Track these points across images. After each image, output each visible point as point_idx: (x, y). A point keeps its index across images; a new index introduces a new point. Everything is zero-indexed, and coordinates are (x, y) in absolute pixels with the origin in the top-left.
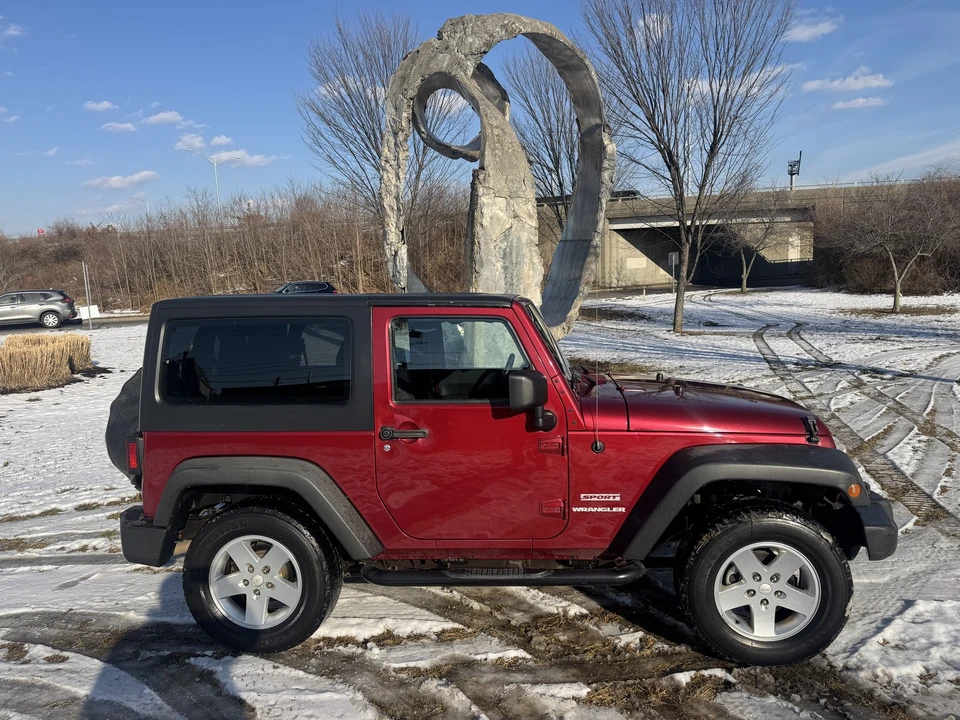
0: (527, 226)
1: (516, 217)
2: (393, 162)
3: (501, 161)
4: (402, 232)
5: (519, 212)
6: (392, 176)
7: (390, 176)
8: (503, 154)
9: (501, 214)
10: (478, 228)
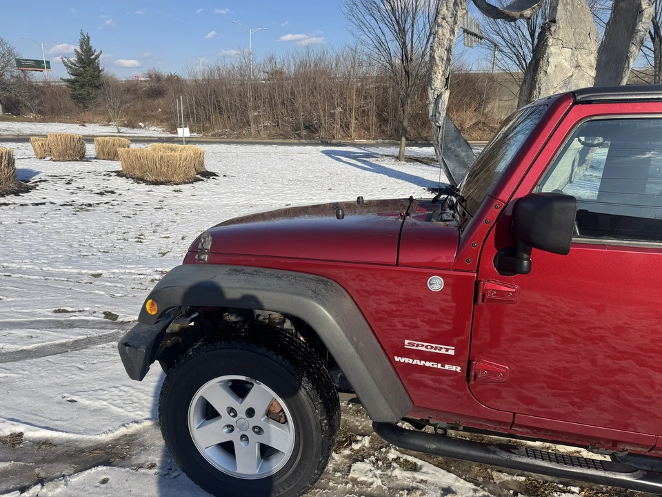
0: (587, 75)
1: (578, 66)
2: (450, 20)
3: (571, 16)
4: (447, 79)
5: (581, 63)
6: (447, 31)
7: (445, 31)
8: (573, 9)
9: (565, 63)
10: (541, 75)
